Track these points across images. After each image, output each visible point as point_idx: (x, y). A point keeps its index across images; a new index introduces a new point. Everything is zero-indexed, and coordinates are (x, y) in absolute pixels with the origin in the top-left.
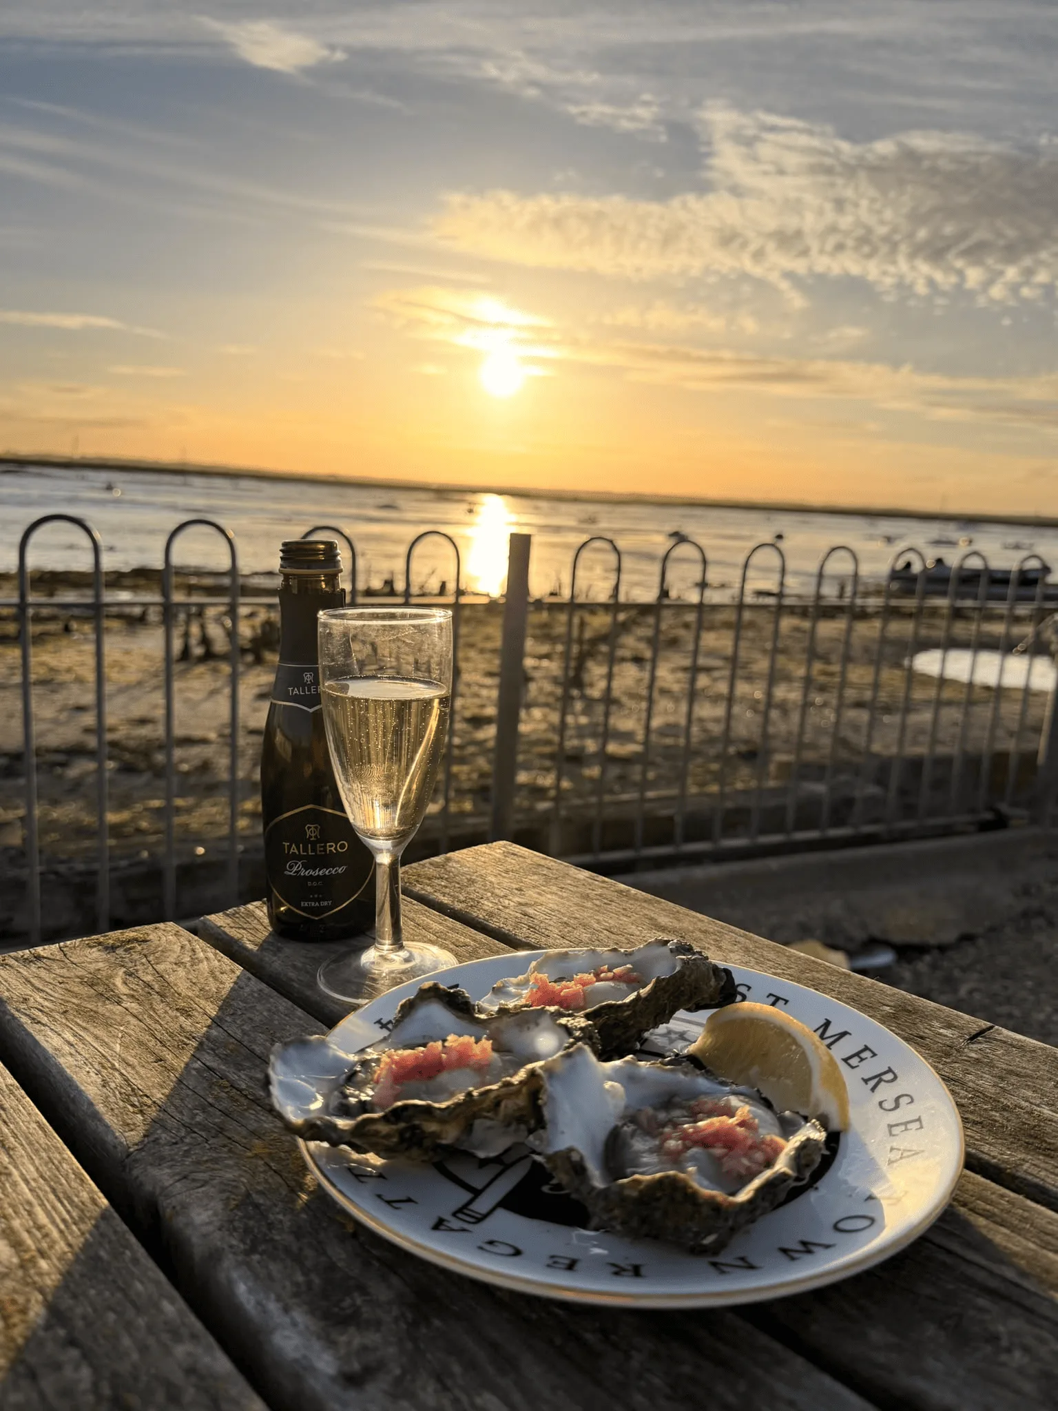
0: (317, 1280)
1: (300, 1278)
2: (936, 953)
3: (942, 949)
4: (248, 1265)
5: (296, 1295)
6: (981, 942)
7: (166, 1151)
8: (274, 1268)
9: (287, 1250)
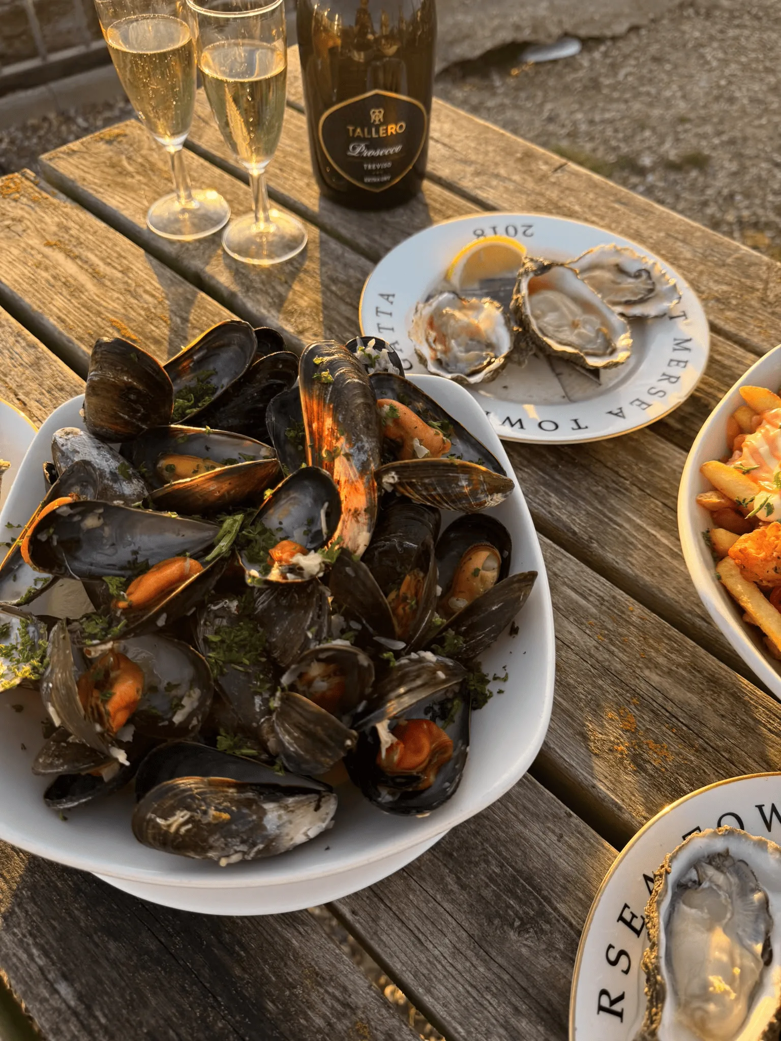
0: (277, 301)
1: (270, 300)
2: (609, 43)
3: (614, 39)
4: (248, 296)
5: (271, 306)
6: (643, 32)
7: (194, 252)
8: (259, 297)
9: (261, 290)
